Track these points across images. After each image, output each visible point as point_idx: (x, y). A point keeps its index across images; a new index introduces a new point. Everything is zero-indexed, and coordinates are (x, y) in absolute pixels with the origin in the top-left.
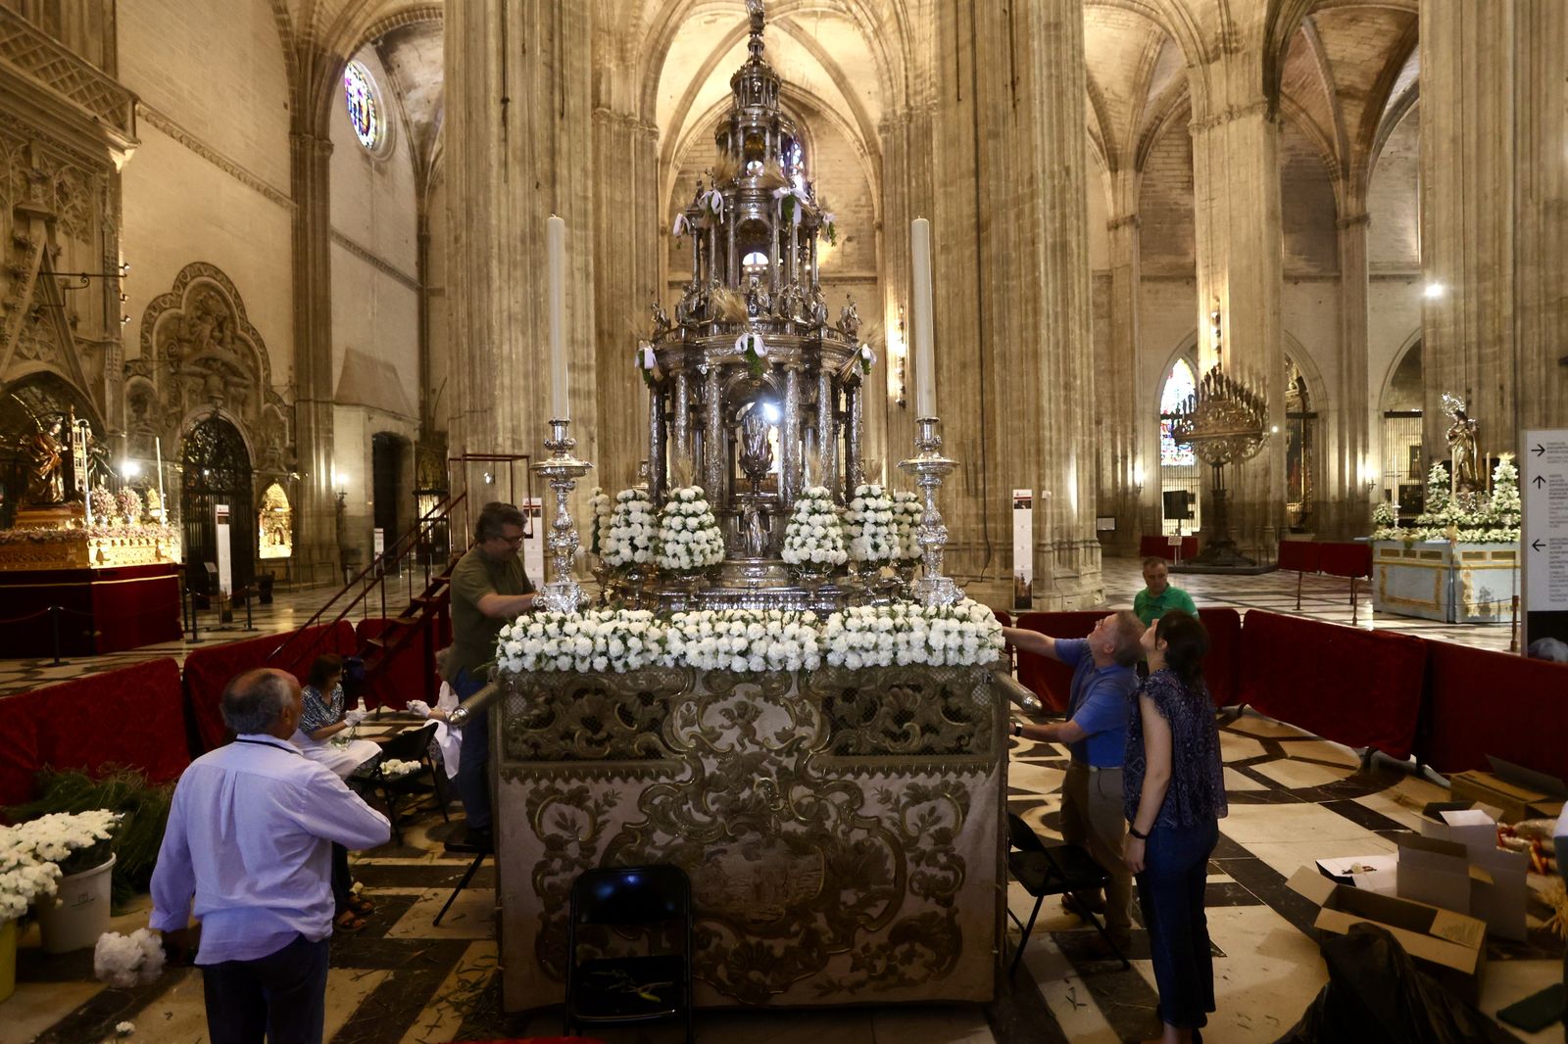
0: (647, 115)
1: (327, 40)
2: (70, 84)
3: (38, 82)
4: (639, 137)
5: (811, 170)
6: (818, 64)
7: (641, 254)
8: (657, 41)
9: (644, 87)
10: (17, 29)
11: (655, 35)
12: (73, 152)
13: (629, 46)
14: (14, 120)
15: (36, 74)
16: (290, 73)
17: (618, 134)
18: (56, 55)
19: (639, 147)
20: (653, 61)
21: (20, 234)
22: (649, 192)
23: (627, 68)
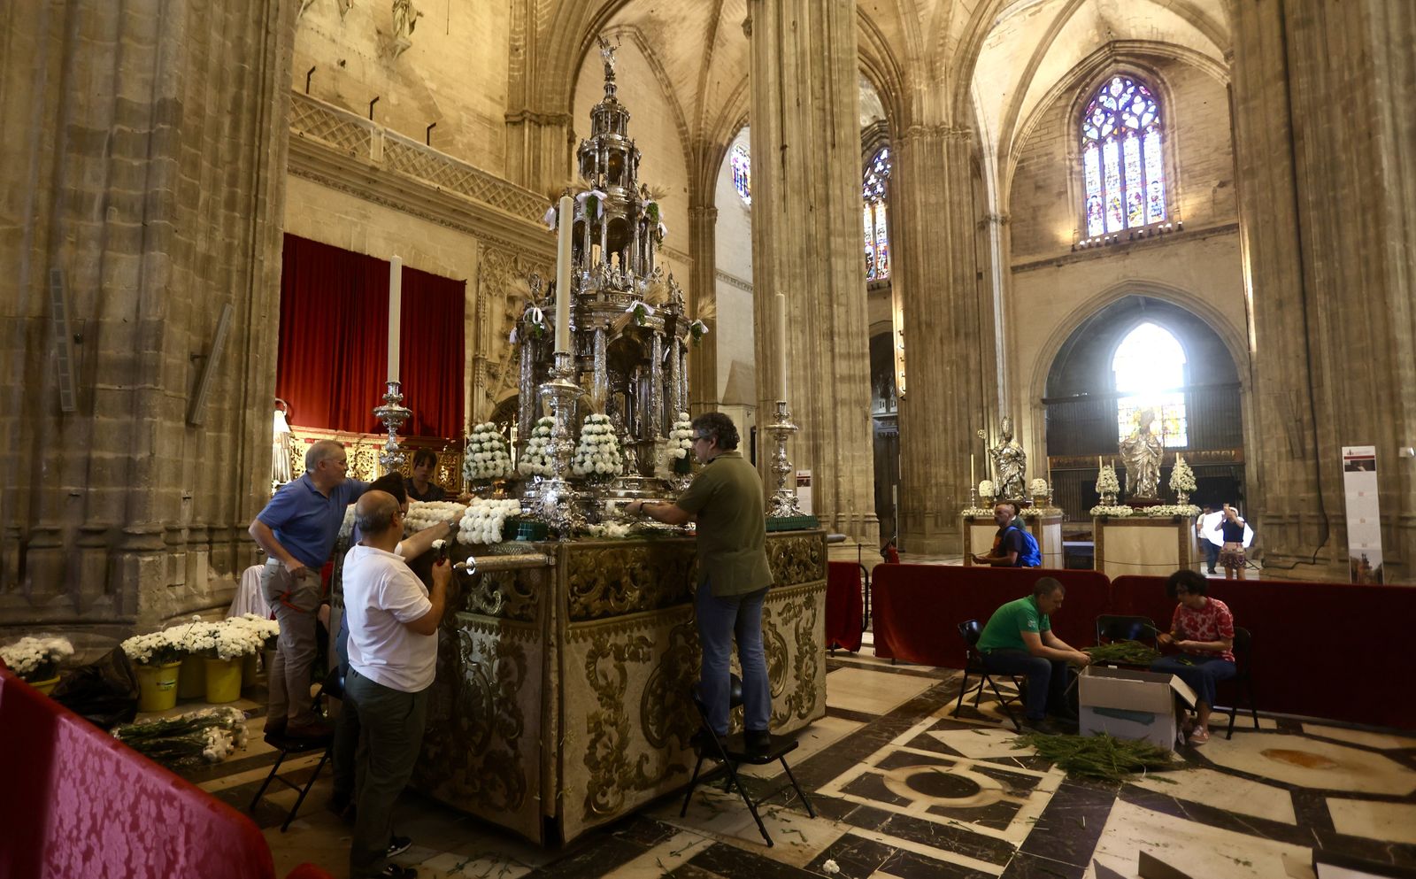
0: (960, 120)
1: (712, 136)
2: (537, 214)
3: (519, 217)
4: (952, 141)
5: (1168, 121)
6: (1166, 10)
7: (958, 247)
8: (966, 51)
9: (956, 96)
10: (510, 190)
11: (963, 46)
12: (541, 255)
13: (938, 64)
14: (509, 243)
15: (519, 214)
16: (688, 166)
17: (932, 144)
18: (529, 199)
19: (952, 151)
20: (964, 70)
21: (510, 311)
22: (964, 189)
23: (937, 85)
